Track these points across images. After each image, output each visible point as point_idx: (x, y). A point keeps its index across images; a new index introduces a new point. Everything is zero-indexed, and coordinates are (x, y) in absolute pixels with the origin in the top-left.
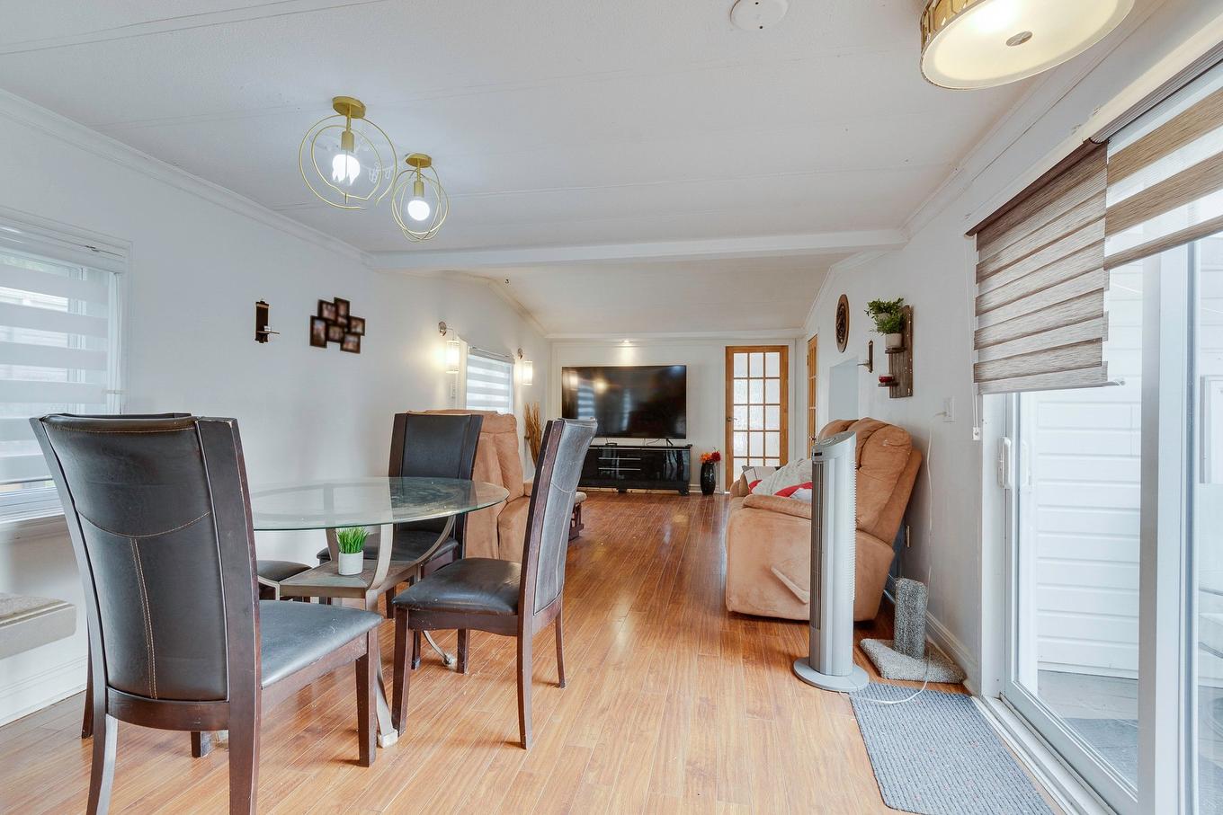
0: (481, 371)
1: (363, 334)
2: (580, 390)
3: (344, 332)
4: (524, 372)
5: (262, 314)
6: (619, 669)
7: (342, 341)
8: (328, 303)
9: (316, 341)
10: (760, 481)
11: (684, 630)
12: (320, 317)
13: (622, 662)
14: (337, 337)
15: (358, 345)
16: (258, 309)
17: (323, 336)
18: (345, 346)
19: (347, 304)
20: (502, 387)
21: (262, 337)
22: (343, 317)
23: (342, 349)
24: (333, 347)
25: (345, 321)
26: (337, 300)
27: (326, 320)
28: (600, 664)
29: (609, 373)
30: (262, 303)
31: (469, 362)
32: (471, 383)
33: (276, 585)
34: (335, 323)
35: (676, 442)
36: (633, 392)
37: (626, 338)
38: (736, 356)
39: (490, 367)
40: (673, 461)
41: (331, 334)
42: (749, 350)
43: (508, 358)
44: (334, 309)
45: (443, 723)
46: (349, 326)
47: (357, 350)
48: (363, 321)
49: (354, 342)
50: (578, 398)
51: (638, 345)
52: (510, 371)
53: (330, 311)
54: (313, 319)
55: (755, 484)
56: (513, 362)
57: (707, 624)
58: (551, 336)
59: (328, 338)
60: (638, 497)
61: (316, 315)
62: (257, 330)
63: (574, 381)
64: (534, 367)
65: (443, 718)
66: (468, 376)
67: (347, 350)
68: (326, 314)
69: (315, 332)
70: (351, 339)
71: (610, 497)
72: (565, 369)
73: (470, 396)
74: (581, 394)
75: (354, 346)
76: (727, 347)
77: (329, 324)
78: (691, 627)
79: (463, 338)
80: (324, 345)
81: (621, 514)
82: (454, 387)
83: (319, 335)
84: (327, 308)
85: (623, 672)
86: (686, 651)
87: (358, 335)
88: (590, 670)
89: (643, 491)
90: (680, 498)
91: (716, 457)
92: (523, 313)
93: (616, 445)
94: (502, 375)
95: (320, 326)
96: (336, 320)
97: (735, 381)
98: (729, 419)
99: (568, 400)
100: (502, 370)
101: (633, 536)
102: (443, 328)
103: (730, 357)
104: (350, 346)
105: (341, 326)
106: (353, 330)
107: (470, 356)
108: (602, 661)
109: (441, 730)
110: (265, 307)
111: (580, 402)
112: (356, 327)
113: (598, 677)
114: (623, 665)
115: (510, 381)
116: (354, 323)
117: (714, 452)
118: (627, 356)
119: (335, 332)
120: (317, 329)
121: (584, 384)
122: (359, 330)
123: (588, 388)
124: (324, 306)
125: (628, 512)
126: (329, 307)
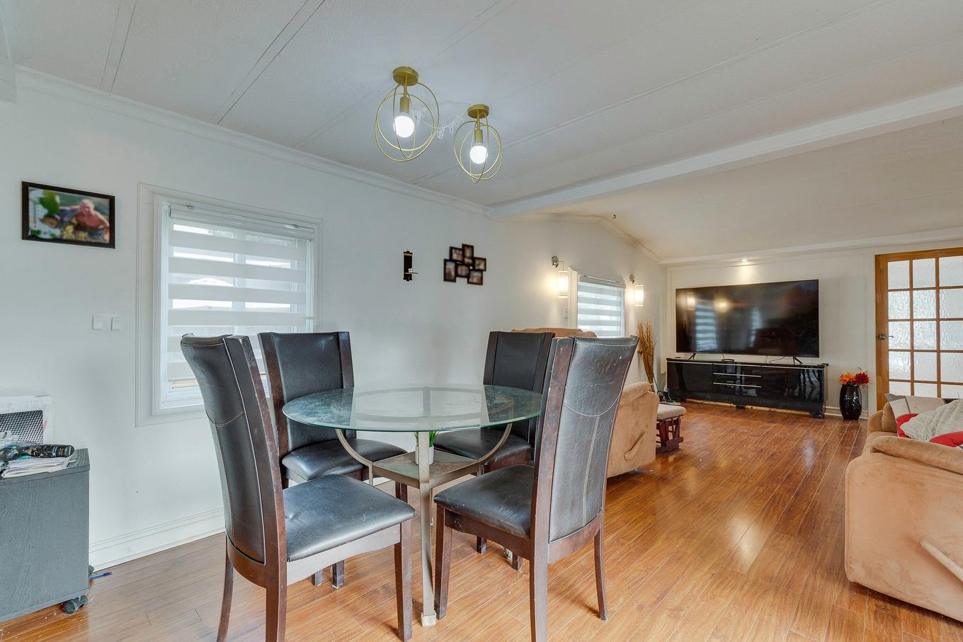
0: (593, 296)
1: (485, 270)
2: (697, 310)
3: (470, 270)
4: (636, 295)
5: (408, 261)
6: (676, 617)
7: (468, 277)
8: (456, 249)
9: (448, 278)
10: (915, 415)
11: (777, 589)
12: (451, 260)
13: (682, 610)
14: (464, 273)
15: (482, 278)
16: (405, 257)
17: (453, 273)
18: (471, 280)
19: (472, 248)
20: (614, 308)
21: (408, 277)
22: (469, 258)
23: (469, 282)
24: (461, 282)
25: (470, 261)
26: (464, 246)
27: (455, 261)
28: (655, 603)
29: (729, 292)
30: (408, 252)
31: (579, 288)
32: (581, 305)
33: (369, 464)
34: (463, 263)
35: (806, 361)
36: (763, 309)
37: (743, 256)
38: (892, 265)
39: (601, 292)
40: (814, 379)
41: (459, 272)
42: (911, 256)
43: (620, 284)
44: (461, 252)
45: (478, 619)
46: (473, 265)
47: (480, 282)
48: (484, 260)
49: (478, 276)
50: (696, 317)
51: (757, 262)
52: (622, 295)
53: (458, 254)
54: (446, 261)
55: (906, 418)
56: (624, 286)
57: (814, 587)
58: (665, 262)
59: (457, 275)
60: (758, 415)
61: (448, 258)
62: (405, 272)
63: (690, 301)
64: (644, 290)
65: (480, 614)
66: (578, 300)
67: (472, 283)
68: (455, 256)
69: (447, 271)
70: (476, 274)
71: (726, 412)
72: (679, 291)
73: (581, 317)
74: (699, 313)
75: (478, 280)
76: (877, 257)
77: (458, 264)
78: (788, 587)
79: (573, 268)
80: (454, 281)
81: (732, 431)
82: (566, 309)
83: (450, 274)
84: (456, 252)
85: (679, 623)
86: (774, 620)
87: (481, 271)
88: (641, 607)
89: (767, 409)
90: (811, 420)
91: (863, 379)
92: (634, 243)
93: (733, 362)
94: (614, 298)
95: (451, 266)
96: (463, 261)
97: (890, 293)
98: (881, 337)
99: (685, 318)
100: (613, 293)
101: (740, 456)
102: (555, 261)
103: (882, 267)
104: (475, 280)
105: (468, 265)
106: (477, 268)
107: (580, 283)
108: (659, 599)
109: (474, 626)
110: (410, 255)
111: (698, 321)
112: (478, 265)
113: (646, 620)
114: (683, 613)
115: (622, 303)
116: (477, 262)
117: (858, 372)
118: (746, 274)
119: (462, 270)
120: (449, 269)
121: (703, 304)
122: (482, 267)
123: (709, 307)
124: (454, 251)
125: (742, 429)
126: (457, 251)
